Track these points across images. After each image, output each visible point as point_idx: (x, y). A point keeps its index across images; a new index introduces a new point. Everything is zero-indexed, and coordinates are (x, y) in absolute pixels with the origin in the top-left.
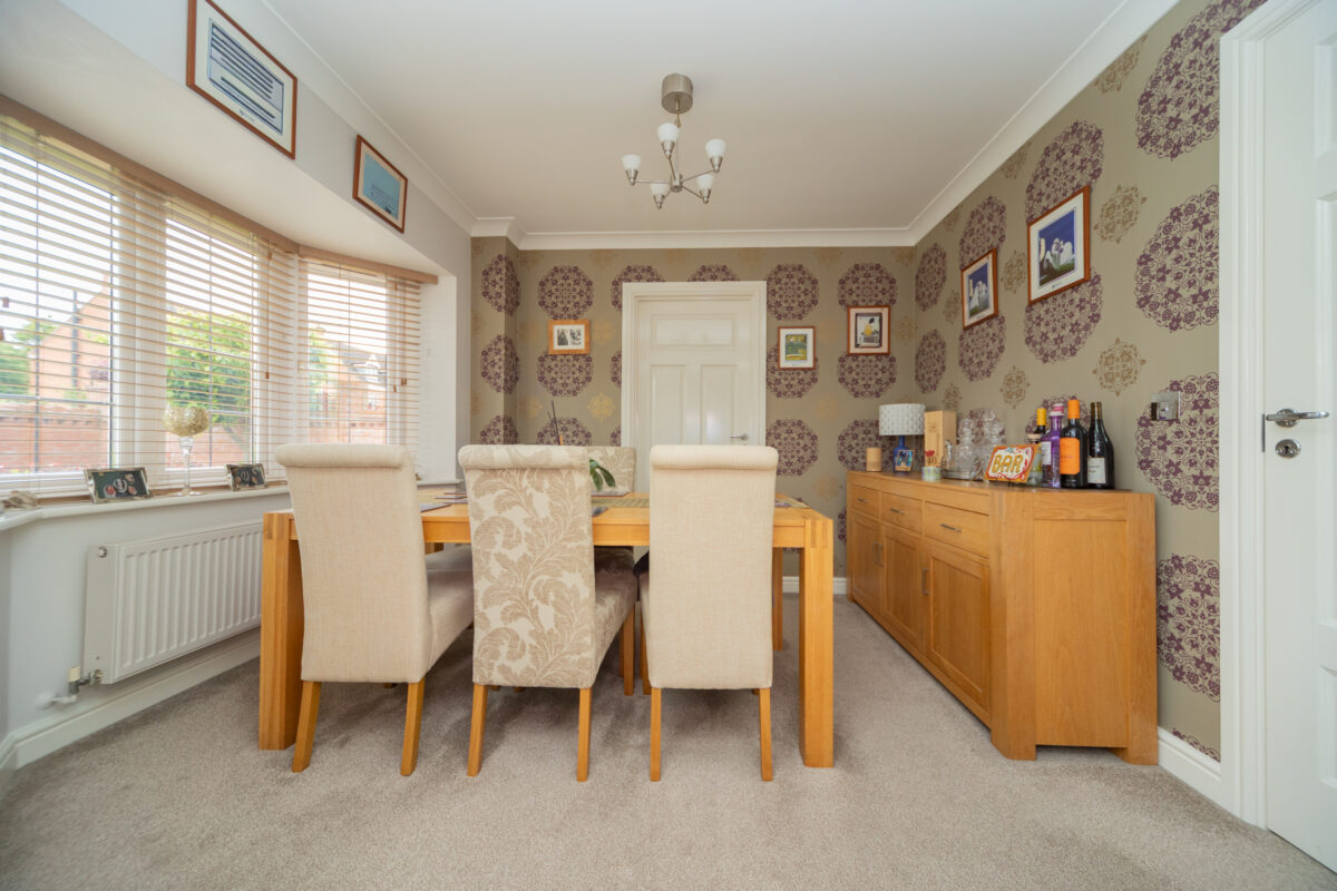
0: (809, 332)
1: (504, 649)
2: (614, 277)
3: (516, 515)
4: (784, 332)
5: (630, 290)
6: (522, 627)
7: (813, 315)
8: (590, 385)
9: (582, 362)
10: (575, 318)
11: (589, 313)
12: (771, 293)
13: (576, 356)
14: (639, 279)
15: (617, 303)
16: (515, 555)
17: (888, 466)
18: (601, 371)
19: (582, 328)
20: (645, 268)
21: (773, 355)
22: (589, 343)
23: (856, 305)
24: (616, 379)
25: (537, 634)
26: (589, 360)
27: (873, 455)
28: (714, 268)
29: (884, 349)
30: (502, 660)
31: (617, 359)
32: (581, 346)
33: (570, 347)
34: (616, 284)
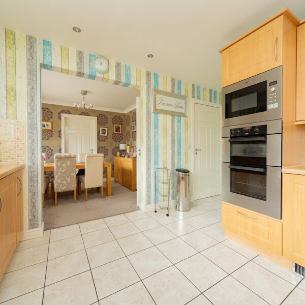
0: (106, 128)
1: (61, 186)
2: (59, 111)
3: (64, 165)
4: (101, 128)
5: (63, 115)
6: (64, 182)
7: (107, 125)
8: (53, 138)
9: (50, 132)
10: (48, 121)
11: (52, 120)
12: (98, 120)
13: (48, 130)
14: (66, 113)
15: (60, 118)
16: (63, 171)
17: (121, 156)
18: (55, 134)
19: (50, 123)
20: (68, 111)
21: (98, 133)
22: (52, 127)
23: (115, 124)
24: (60, 136)
25: (67, 183)
26: (52, 131)
27: (118, 153)
28: (85, 112)
29: (120, 133)
30: (61, 188)
31: (60, 132)
32: (50, 128)
33: (46, 128)
34: (60, 114)
